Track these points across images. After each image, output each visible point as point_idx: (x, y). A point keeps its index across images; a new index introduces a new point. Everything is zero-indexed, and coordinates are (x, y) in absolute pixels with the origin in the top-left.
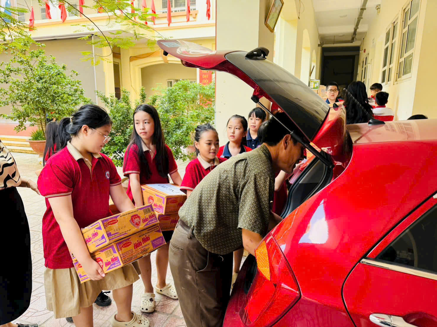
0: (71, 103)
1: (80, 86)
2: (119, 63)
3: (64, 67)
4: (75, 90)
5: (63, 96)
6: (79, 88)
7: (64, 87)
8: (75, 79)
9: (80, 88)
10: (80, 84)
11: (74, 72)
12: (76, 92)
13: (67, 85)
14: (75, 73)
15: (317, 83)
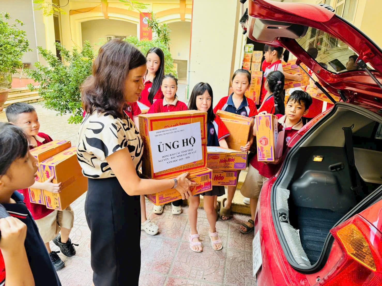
0: (16, 54)
1: (25, 37)
2: (58, 16)
3: (7, 16)
4: (19, 40)
5: (6, 47)
6: (23, 39)
7: (8, 37)
8: (19, 28)
9: (25, 39)
10: (25, 35)
11: (18, 21)
12: (21, 42)
13: (10, 35)
14: (20, 23)
15: (252, 48)
